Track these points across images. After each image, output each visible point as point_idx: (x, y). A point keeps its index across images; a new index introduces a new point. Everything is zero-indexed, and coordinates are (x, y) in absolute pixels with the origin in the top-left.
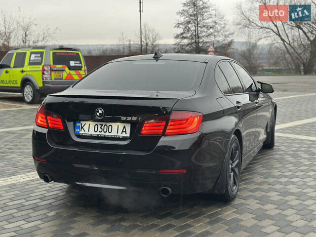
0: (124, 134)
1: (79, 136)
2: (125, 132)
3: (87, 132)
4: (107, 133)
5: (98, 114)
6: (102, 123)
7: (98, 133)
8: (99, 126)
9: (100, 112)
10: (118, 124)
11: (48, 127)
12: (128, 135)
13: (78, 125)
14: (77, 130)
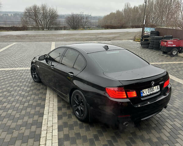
8: (150, 90)
11: (127, 98)
12: (159, 90)
13: (141, 92)
14: (142, 95)
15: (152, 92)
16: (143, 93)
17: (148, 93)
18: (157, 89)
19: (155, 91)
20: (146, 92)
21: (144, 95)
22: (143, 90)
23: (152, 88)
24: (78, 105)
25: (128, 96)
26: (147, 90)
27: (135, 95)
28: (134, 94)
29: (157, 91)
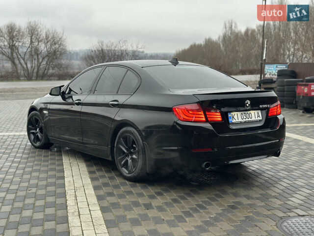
0: (259, 119)
2: (259, 116)
7: (244, 120)
8: (244, 115)
11: (207, 121)
12: (261, 119)
13: (229, 116)
14: (230, 120)
15: (247, 120)
16: (233, 117)
17: (240, 120)
18: (256, 117)
19: (253, 119)
20: (237, 117)
21: (234, 121)
22: (233, 113)
23: (249, 112)
24: (127, 156)
25: (208, 119)
26: (239, 113)
27: (220, 119)
28: (218, 117)
29: (257, 119)
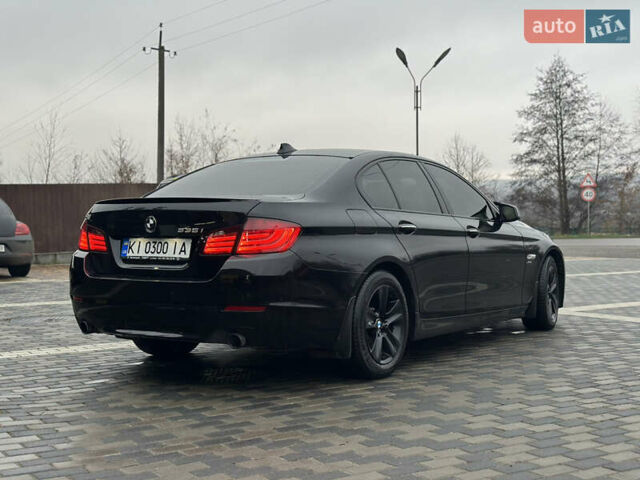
0: (183, 256)
1: (126, 260)
2: (184, 251)
3: (136, 254)
4: (161, 255)
5: (148, 225)
6: (154, 240)
7: (150, 255)
8: (152, 245)
9: (151, 222)
10: (175, 240)
13: (125, 244)
16: (130, 247)
18: (178, 251)
20: (139, 248)
23: (163, 241)
25: (91, 246)
